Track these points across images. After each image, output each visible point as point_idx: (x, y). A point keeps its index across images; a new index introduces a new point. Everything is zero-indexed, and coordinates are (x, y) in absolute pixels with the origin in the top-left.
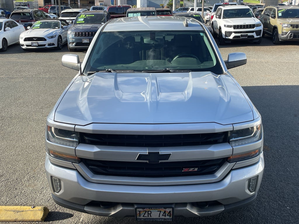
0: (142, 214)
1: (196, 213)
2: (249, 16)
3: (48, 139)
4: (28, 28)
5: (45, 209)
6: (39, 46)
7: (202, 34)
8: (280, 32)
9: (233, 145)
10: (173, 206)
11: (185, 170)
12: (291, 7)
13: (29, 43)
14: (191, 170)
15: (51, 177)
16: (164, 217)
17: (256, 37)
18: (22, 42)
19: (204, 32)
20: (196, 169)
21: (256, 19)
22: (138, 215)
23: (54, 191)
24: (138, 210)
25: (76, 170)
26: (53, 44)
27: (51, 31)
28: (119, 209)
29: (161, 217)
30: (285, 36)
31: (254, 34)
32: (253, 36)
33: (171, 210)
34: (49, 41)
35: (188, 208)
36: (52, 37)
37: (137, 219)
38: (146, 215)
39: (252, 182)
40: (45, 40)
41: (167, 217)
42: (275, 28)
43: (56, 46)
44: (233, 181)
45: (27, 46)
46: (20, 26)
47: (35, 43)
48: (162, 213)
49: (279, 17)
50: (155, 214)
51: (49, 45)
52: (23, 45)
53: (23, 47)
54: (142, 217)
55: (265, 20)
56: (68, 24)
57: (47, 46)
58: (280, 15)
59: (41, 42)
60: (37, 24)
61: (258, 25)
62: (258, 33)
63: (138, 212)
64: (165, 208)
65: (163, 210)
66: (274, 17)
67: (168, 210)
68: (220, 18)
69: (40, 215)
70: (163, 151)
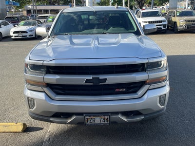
0: (89, 120)
1: (126, 120)
2: (159, 16)
3: (26, 73)
4: (16, 25)
5: (24, 125)
6: (23, 36)
7: (127, 13)
8: (178, 25)
9: (148, 72)
10: (110, 114)
11: (117, 90)
12: (185, 10)
13: (16, 35)
14: (121, 90)
15: (28, 98)
16: (103, 123)
17: (163, 28)
18: (12, 34)
19: (128, 11)
20: (124, 90)
21: (162, 17)
22: (86, 121)
23: (30, 108)
24: (86, 117)
25: (45, 92)
26: (32, 35)
27: (31, 27)
28: (74, 118)
29: (102, 122)
30: (182, 27)
31: (162, 27)
32: (161, 28)
33: (108, 117)
34: (29, 33)
35: (120, 116)
36: (31, 31)
37: (86, 124)
38: (92, 121)
39: (162, 99)
40: (27, 33)
41: (106, 122)
42: (175, 23)
43: (34, 36)
44: (149, 97)
45: (15, 36)
46: (11, 25)
47: (20, 35)
48: (102, 120)
49: (177, 16)
50: (98, 120)
51: (30, 36)
52: (12, 36)
53: (13, 38)
54: (89, 123)
55: (169, 19)
56: (42, 23)
57: (28, 37)
58: (178, 14)
59: (24, 34)
60: (22, 23)
61: (164, 21)
62: (164, 26)
63: (86, 119)
64: (104, 116)
65: (103, 117)
66: (174, 16)
67: (106, 117)
68: (139, 17)
69: (21, 128)
70: (102, 77)
